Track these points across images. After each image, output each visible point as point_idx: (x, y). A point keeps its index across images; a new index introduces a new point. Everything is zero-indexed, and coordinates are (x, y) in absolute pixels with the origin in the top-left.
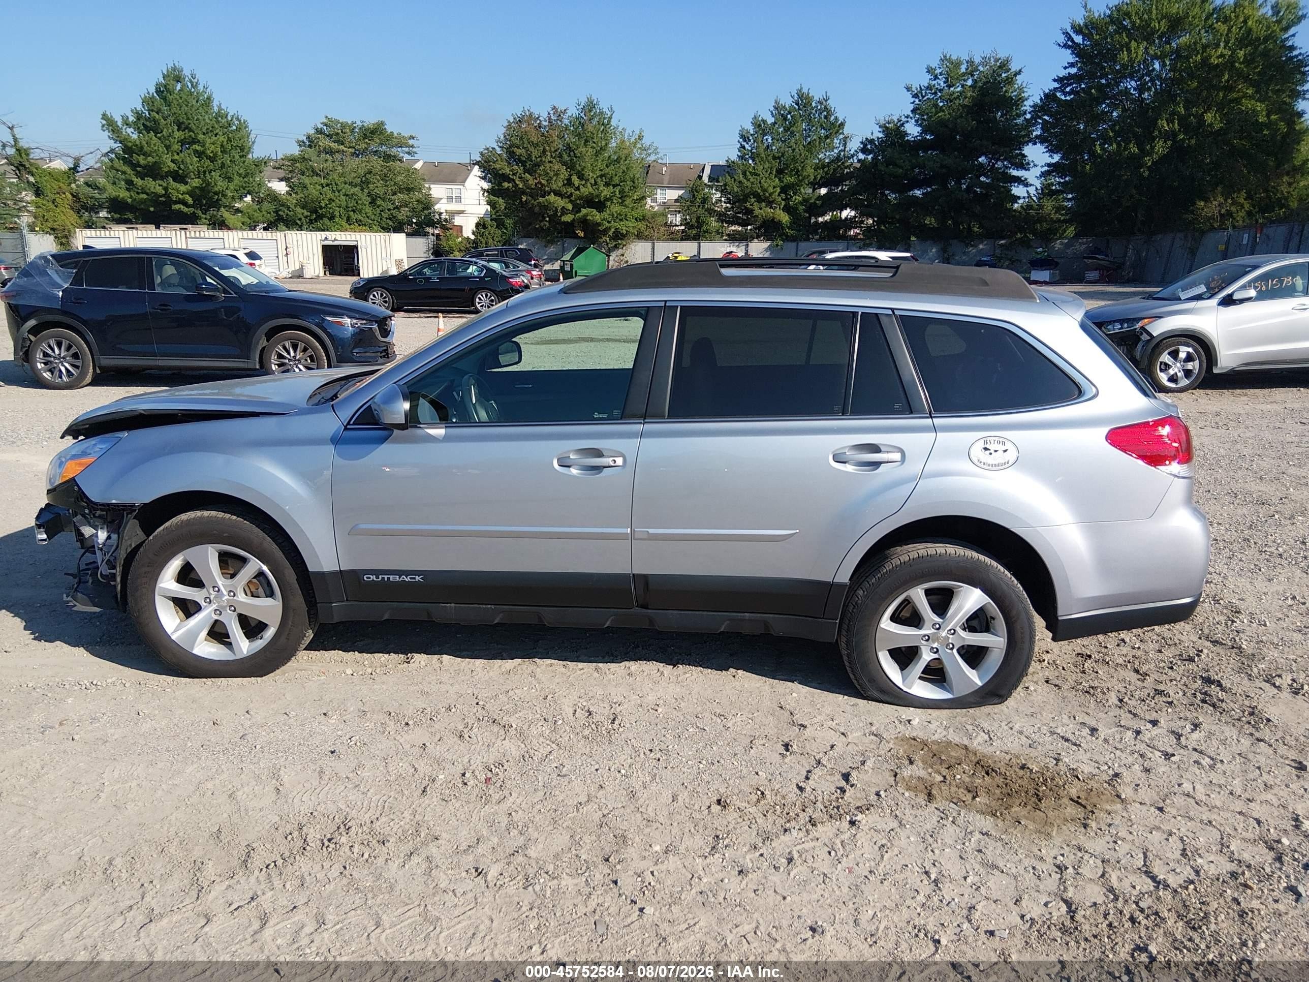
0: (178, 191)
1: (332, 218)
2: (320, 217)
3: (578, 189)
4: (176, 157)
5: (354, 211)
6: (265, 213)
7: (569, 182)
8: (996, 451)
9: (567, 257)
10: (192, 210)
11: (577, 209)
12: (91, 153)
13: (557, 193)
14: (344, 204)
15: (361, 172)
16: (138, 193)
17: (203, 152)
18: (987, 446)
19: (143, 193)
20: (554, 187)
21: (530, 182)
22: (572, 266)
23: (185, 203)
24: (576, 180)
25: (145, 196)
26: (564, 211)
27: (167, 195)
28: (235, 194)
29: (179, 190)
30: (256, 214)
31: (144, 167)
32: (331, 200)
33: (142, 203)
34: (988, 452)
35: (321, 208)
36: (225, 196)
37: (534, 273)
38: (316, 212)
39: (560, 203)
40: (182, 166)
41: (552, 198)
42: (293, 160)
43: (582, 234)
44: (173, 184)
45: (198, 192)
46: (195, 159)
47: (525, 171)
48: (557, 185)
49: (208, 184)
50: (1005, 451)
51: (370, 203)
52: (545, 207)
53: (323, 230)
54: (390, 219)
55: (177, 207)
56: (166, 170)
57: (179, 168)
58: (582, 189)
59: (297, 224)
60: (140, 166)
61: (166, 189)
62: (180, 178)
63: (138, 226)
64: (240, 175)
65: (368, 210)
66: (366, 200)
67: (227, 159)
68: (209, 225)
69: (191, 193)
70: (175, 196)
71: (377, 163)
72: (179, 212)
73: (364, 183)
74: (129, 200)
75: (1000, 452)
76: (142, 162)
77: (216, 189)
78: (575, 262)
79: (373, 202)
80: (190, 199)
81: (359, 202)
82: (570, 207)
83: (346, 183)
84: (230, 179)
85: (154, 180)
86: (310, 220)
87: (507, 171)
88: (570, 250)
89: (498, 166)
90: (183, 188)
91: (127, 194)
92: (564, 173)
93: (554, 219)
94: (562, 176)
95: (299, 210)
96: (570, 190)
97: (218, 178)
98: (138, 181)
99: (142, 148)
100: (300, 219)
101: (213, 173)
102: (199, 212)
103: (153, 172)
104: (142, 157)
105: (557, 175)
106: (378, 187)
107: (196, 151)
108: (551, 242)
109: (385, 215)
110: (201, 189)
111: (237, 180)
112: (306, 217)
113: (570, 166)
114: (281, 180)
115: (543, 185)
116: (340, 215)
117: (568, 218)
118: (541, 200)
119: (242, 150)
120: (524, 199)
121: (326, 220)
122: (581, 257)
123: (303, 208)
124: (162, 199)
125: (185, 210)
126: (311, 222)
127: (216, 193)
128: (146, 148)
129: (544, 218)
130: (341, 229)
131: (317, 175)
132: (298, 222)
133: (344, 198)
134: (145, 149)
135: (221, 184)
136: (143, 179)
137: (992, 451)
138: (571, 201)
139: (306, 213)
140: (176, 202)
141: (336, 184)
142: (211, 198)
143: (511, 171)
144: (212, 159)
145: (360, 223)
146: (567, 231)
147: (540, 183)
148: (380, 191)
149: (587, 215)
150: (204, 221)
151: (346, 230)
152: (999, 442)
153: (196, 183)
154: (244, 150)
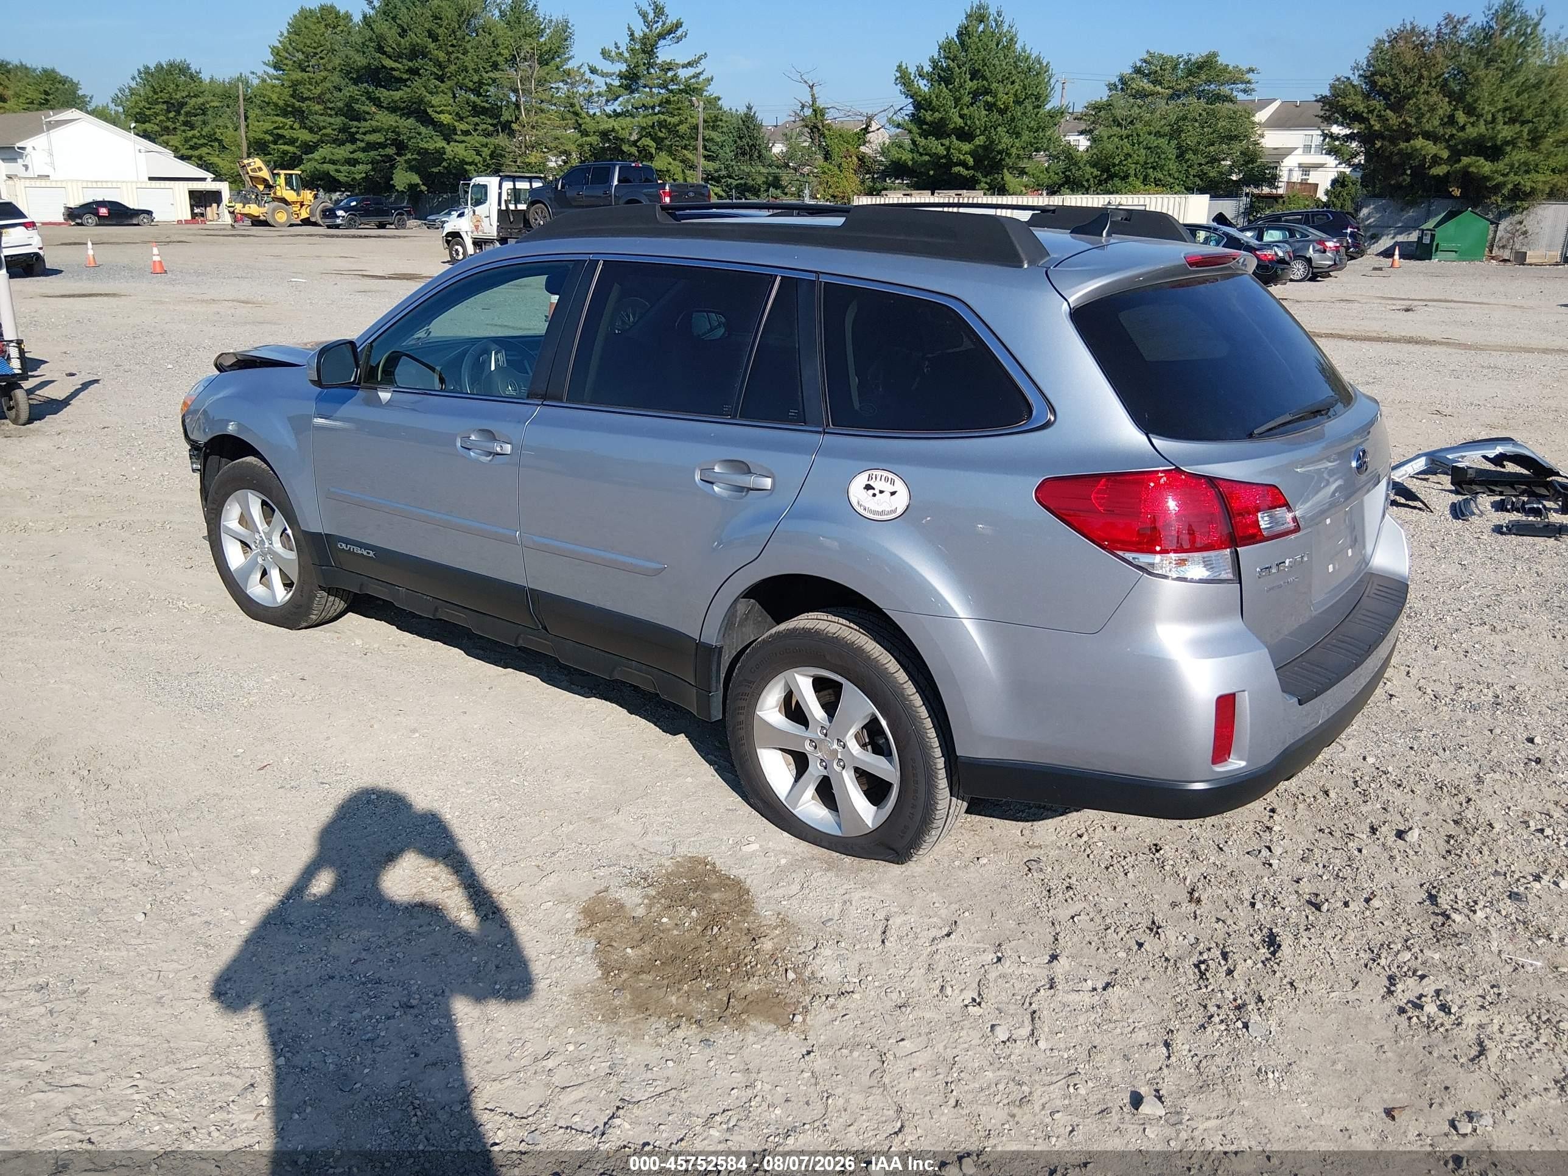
0: (960, 151)
1: (1125, 178)
2: (1111, 177)
3: (1463, 128)
4: (966, 111)
5: (1154, 168)
6: (1052, 174)
7: (1451, 120)
8: (881, 492)
9: (1430, 224)
10: (972, 172)
11: (1455, 156)
12: (885, 111)
13: (1427, 136)
14: (1142, 160)
15: (1173, 118)
16: (921, 155)
17: (994, 104)
18: (871, 483)
19: (926, 154)
20: (1428, 127)
21: (1391, 122)
22: (1433, 237)
23: (964, 164)
24: (1461, 117)
25: (927, 158)
26: (1436, 160)
27: (948, 156)
28: (1021, 152)
29: (963, 149)
30: (1042, 176)
31: (930, 124)
32: (1128, 155)
33: (923, 166)
34: (871, 492)
35: (1114, 165)
36: (1009, 155)
37: (1330, 244)
38: (1107, 170)
39: (1431, 148)
40: (969, 122)
41: (1419, 142)
42: (1097, 108)
43: (1457, 192)
44: (956, 143)
45: (980, 151)
46: (984, 112)
47: (1390, 107)
48: (1432, 123)
49: (992, 142)
50: (893, 493)
51: (1177, 157)
52: (1409, 156)
53: (1112, 193)
54: (1199, 176)
55: (956, 169)
56: (952, 126)
57: (966, 124)
58: (1469, 129)
59: (1083, 186)
60: (927, 124)
61: (948, 149)
62: (965, 135)
63: (914, 192)
64: (1031, 129)
65: (1173, 166)
66: (1172, 152)
67: (1018, 111)
68: (988, 190)
69: (972, 153)
70: (956, 156)
71: (1196, 105)
72: (959, 174)
73: (1175, 132)
74: (910, 163)
75: (887, 494)
76: (929, 118)
77: (1000, 147)
78: (1439, 233)
79: (1180, 156)
80: (971, 160)
81: (1163, 156)
82: (1445, 154)
83: (1150, 134)
84: (1018, 135)
85: (937, 139)
86: (1100, 181)
87: (1361, 107)
88: (1436, 215)
89: (1348, 102)
90: (966, 147)
91: (910, 156)
92: (1444, 107)
93: (1420, 172)
94: (1441, 112)
95: (1088, 168)
96: (1449, 131)
97: (1003, 134)
98: (921, 141)
99: (931, 103)
100: (1088, 180)
101: (999, 129)
102: (979, 175)
103: (938, 130)
104: (930, 113)
105: (1433, 109)
106: (1190, 138)
107: (987, 103)
108: (1412, 204)
109: (1192, 172)
110: (985, 148)
111: (1026, 136)
112: (1096, 177)
113: (1457, 98)
114: (1081, 133)
115: (1409, 125)
116: (1136, 175)
117: (1440, 170)
118: (1403, 145)
119: (1037, 98)
120: (1378, 144)
121: (1117, 181)
122: (1450, 225)
123: (1093, 167)
124: (943, 161)
125: (964, 172)
126: (1100, 183)
127: (1000, 152)
128: (935, 102)
129: (1405, 170)
130: (1134, 191)
131: (1119, 125)
132: (1085, 184)
133: (1143, 152)
134: (934, 104)
135: (1006, 141)
136: (926, 138)
137: (876, 492)
138: (1448, 147)
139: (1096, 173)
140: (957, 164)
141: (1138, 135)
142: (994, 158)
143: (1367, 107)
144: (1002, 112)
145: (1157, 182)
146: (1438, 188)
147: (1404, 122)
148: (1191, 142)
149: (1469, 165)
150: (983, 185)
151: (1138, 192)
152: (887, 479)
153: (980, 140)
154: (1039, 100)
